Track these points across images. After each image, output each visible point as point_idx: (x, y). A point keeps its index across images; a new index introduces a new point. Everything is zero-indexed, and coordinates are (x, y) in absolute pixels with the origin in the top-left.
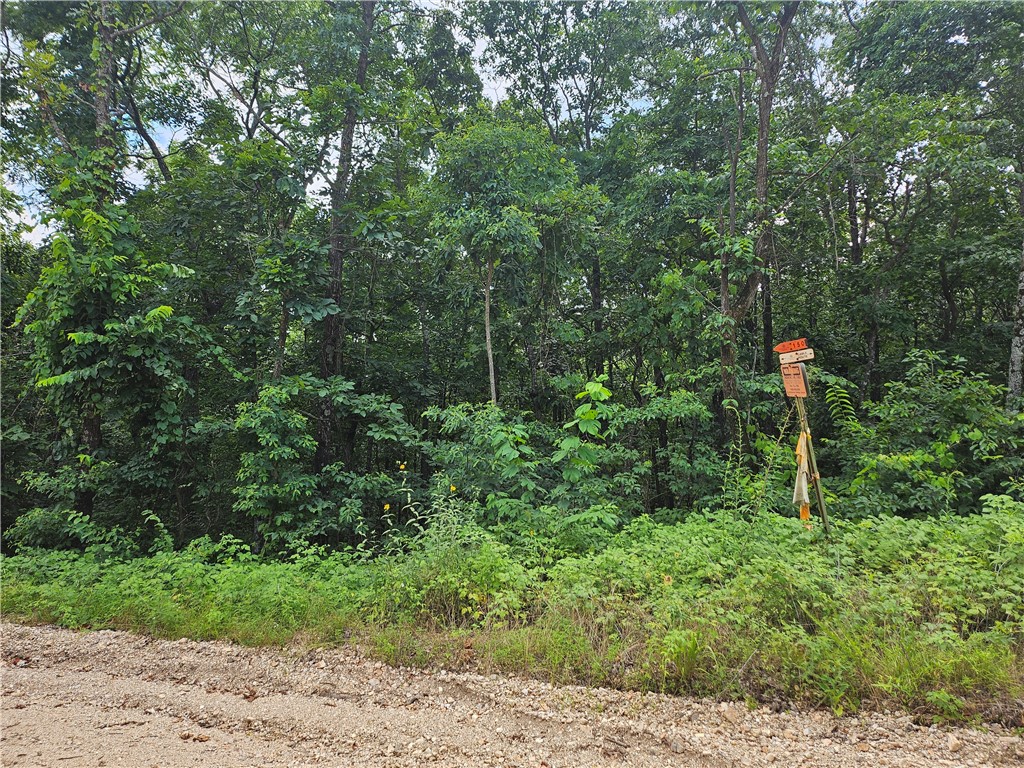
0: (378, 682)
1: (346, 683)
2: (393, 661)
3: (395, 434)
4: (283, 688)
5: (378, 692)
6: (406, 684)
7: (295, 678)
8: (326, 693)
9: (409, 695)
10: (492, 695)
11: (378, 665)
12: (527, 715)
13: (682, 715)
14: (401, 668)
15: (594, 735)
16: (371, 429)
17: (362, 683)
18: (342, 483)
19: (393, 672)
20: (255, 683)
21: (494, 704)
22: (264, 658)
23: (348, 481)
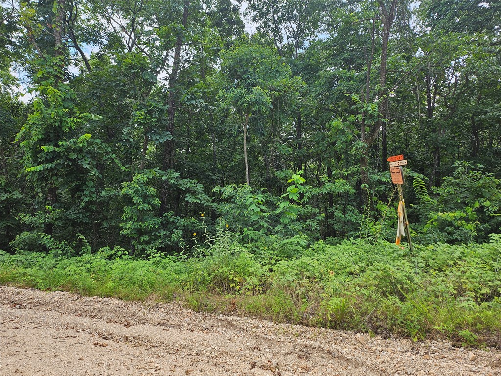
0: (189, 319)
1: (174, 320)
2: (197, 309)
3: (199, 199)
4: (143, 321)
5: (189, 324)
6: (203, 321)
7: (149, 316)
8: (164, 324)
9: (204, 326)
10: (245, 327)
11: (189, 311)
12: (261, 337)
13: (338, 339)
14: (201, 313)
16: (187, 197)
17: (182, 320)
18: (173, 222)
19: (197, 315)
20: (130, 318)
21: (245, 331)
22: (134, 306)
23: (176, 221)
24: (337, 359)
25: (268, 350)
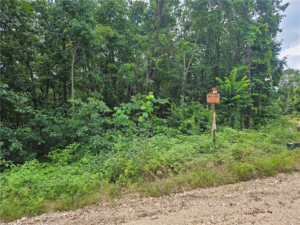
15: (246, 197)
16: (16, 108)
24: (268, 195)
25: (239, 203)
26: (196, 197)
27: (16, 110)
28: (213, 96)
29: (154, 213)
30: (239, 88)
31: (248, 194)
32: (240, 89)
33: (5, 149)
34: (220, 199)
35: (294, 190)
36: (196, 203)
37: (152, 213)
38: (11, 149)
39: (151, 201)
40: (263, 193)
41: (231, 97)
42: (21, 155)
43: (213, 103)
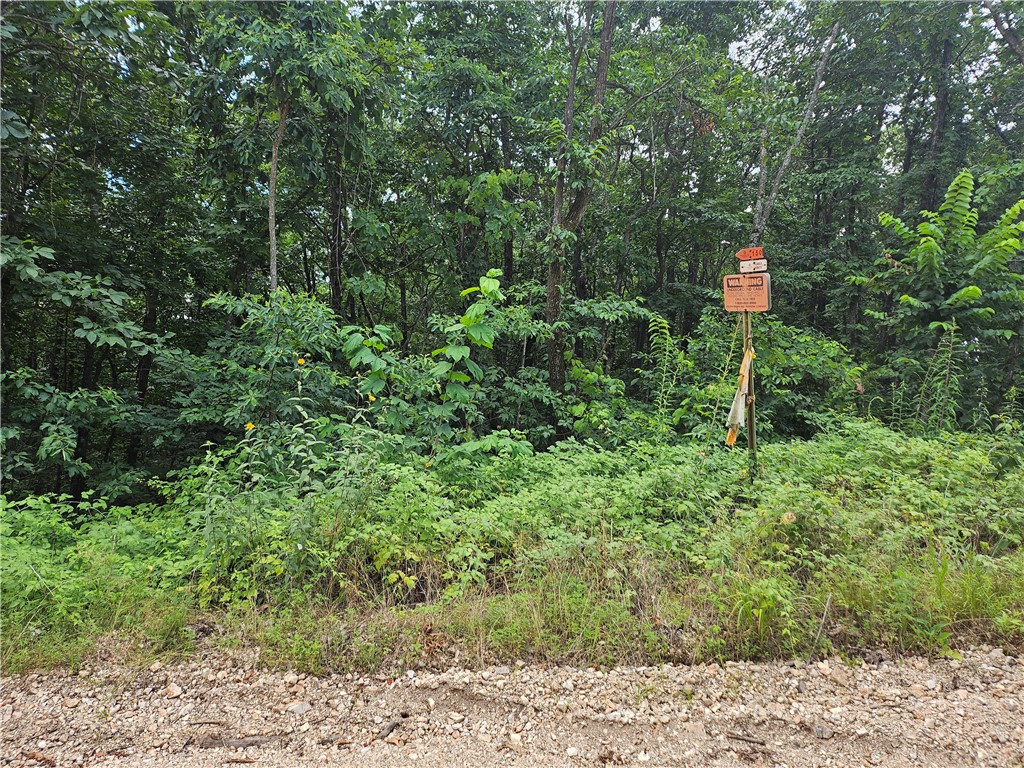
0: (309, 707)
1: (248, 719)
2: (318, 667)
3: (121, 335)
4: (112, 744)
5: (316, 723)
6: (360, 703)
7: (130, 722)
8: (214, 741)
9: (378, 719)
11: (291, 677)
12: (596, 721)
14: (334, 676)
15: (709, 733)
16: (80, 326)
17: (277, 711)
18: (34, 400)
19: (325, 684)
20: (42, 744)
21: (531, 710)
22: (41, 694)
23: (44, 398)
24: (833, 740)
25: (647, 758)
26: (475, 699)
27: (79, 333)
28: (745, 282)
29: (257, 738)
30: (982, 254)
31: (725, 722)
32: (987, 259)
33: (25, 454)
34: (575, 725)
35: (1002, 739)
36: (459, 726)
37: (247, 739)
38: (42, 452)
39: (282, 688)
40: (809, 730)
41: (947, 296)
42: (72, 474)
43: (746, 312)
